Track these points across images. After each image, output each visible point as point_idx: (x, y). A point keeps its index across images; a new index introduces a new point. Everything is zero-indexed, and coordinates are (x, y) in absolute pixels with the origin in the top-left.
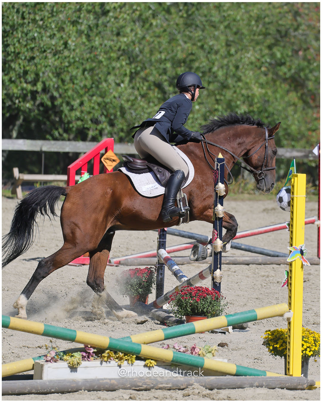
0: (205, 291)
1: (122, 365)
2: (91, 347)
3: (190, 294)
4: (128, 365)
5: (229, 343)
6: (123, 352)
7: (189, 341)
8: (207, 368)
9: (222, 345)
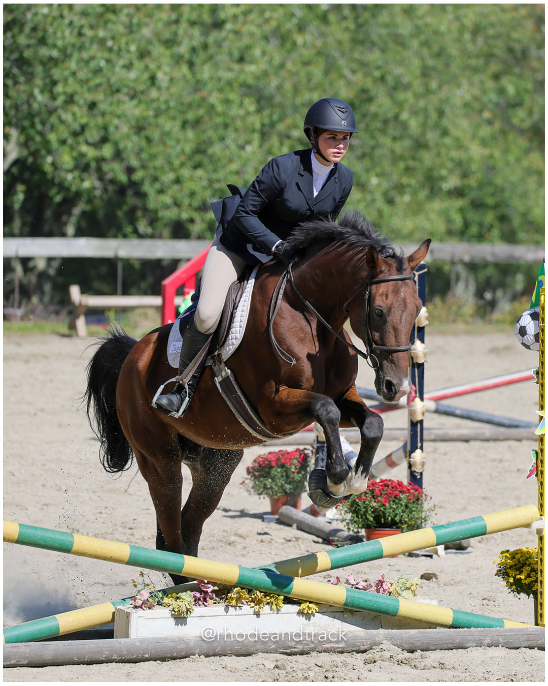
0: (396, 487)
1: (261, 613)
2: (208, 583)
3: (372, 491)
4: (272, 612)
5: (440, 574)
6: (261, 590)
7: (371, 572)
8: (403, 615)
9: (427, 577)
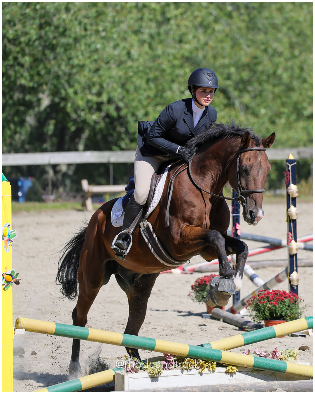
0: (282, 295)
1: (203, 373)
2: (171, 356)
3: (268, 298)
4: (209, 372)
5: (310, 347)
6: (203, 359)
7: (268, 346)
8: (289, 372)
9: (303, 349)
